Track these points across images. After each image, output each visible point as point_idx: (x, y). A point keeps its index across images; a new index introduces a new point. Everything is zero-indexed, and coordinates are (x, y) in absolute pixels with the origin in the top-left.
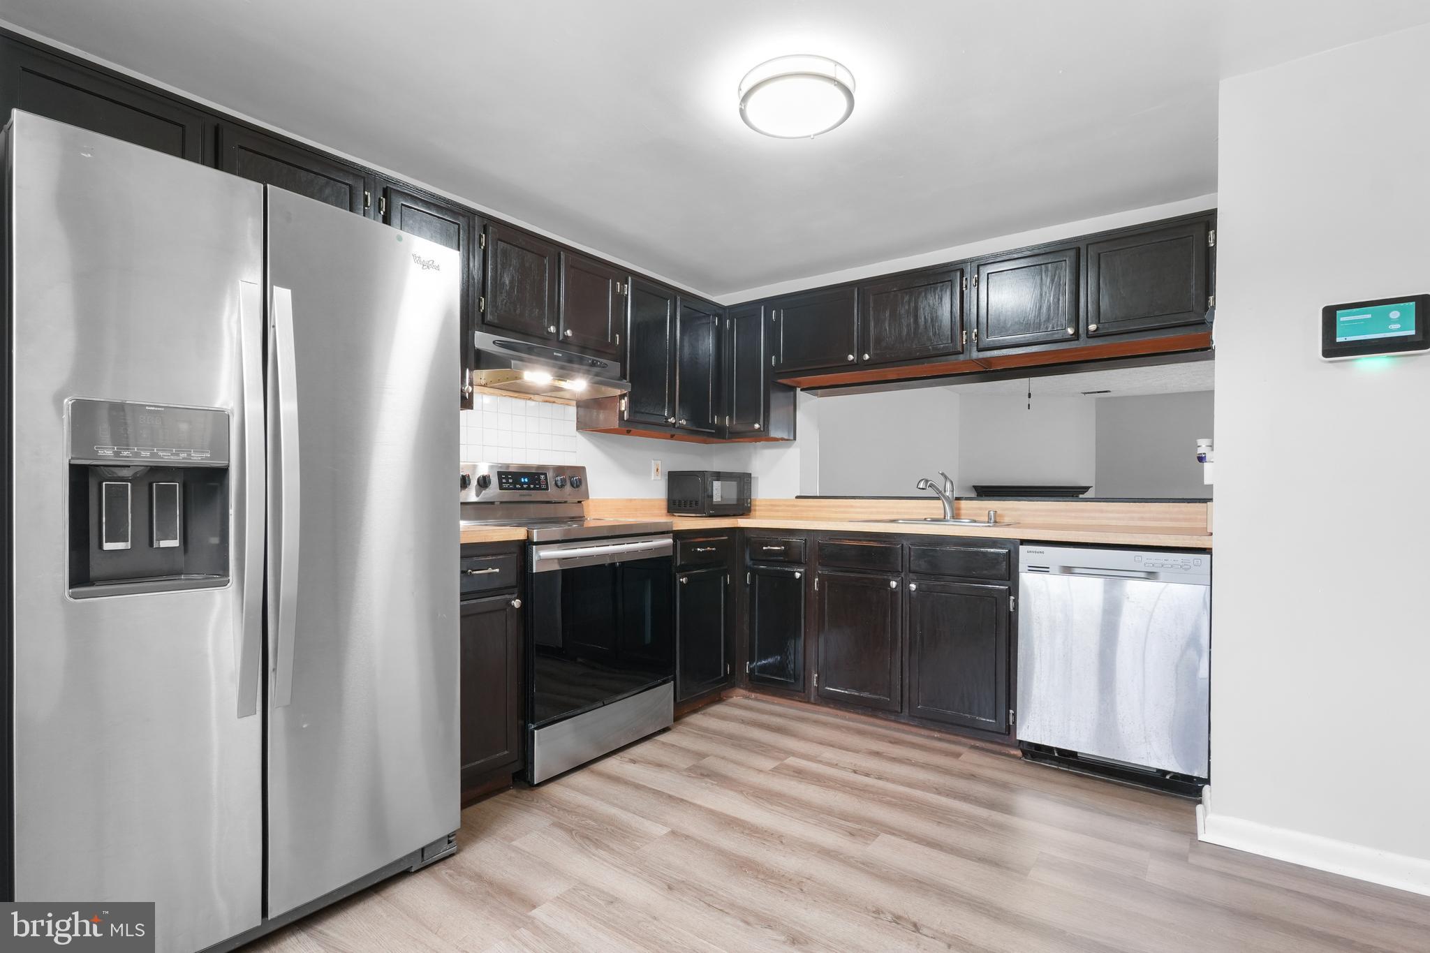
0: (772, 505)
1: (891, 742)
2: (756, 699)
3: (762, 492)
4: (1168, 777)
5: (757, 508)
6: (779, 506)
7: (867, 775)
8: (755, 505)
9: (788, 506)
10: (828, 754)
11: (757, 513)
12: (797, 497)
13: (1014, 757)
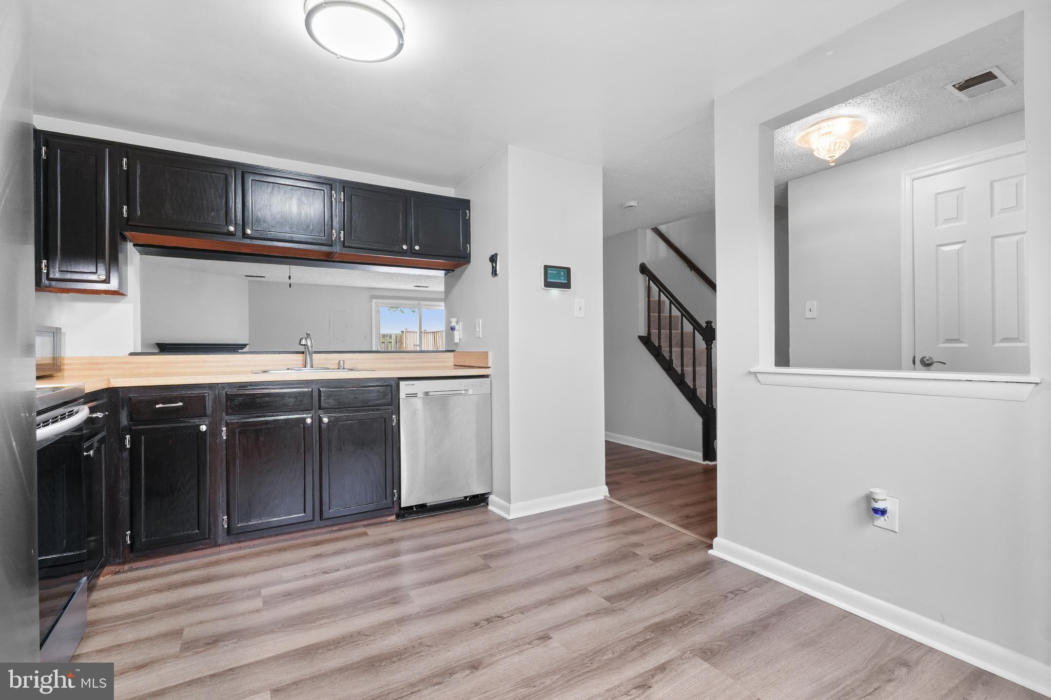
0: (92, 364)
1: (314, 546)
2: (131, 570)
3: (71, 350)
4: (468, 499)
5: (66, 367)
6: (104, 363)
7: (337, 570)
8: (64, 364)
9: (118, 363)
10: (286, 573)
11: (66, 373)
12: (131, 354)
13: (391, 521)
